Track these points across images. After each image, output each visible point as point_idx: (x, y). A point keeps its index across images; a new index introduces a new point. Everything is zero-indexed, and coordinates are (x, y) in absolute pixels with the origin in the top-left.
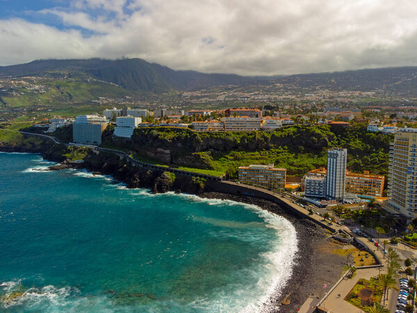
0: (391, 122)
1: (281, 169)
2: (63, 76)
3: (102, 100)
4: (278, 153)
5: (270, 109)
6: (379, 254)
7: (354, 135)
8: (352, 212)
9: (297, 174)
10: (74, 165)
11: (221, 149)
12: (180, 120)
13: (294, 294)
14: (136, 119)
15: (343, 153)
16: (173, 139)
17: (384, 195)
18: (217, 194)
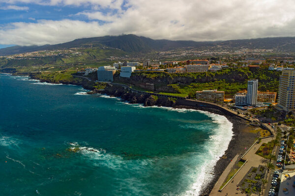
0: (280, 65)
1: (221, 92)
2: (90, 46)
3: (112, 58)
4: (220, 83)
5: (214, 60)
6: (272, 130)
7: (262, 72)
8: (260, 111)
9: (230, 94)
10: (99, 92)
11: (185, 82)
12: (158, 67)
13: (229, 153)
14: (132, 67)
15: (256, 82)
16: (155, 78)
17: (276, 102)
18: (184, 106)
